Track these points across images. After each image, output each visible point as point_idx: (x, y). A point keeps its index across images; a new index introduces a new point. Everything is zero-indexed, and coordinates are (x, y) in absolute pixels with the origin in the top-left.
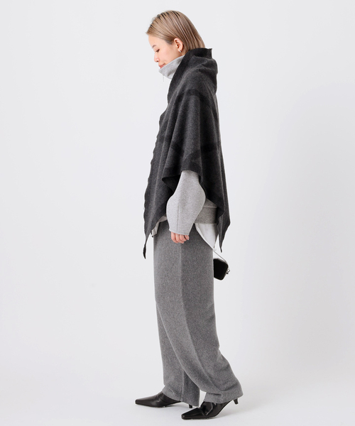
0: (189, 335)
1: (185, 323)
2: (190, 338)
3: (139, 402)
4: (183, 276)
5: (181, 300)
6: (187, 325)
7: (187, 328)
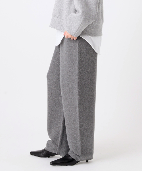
0: (78, 113)
1: (77, 104)
2: (78, 114)
3: (32, 153)
4: (79, 72)
5: (77, 89)
6: (78, 106)
7: (77, 108)
